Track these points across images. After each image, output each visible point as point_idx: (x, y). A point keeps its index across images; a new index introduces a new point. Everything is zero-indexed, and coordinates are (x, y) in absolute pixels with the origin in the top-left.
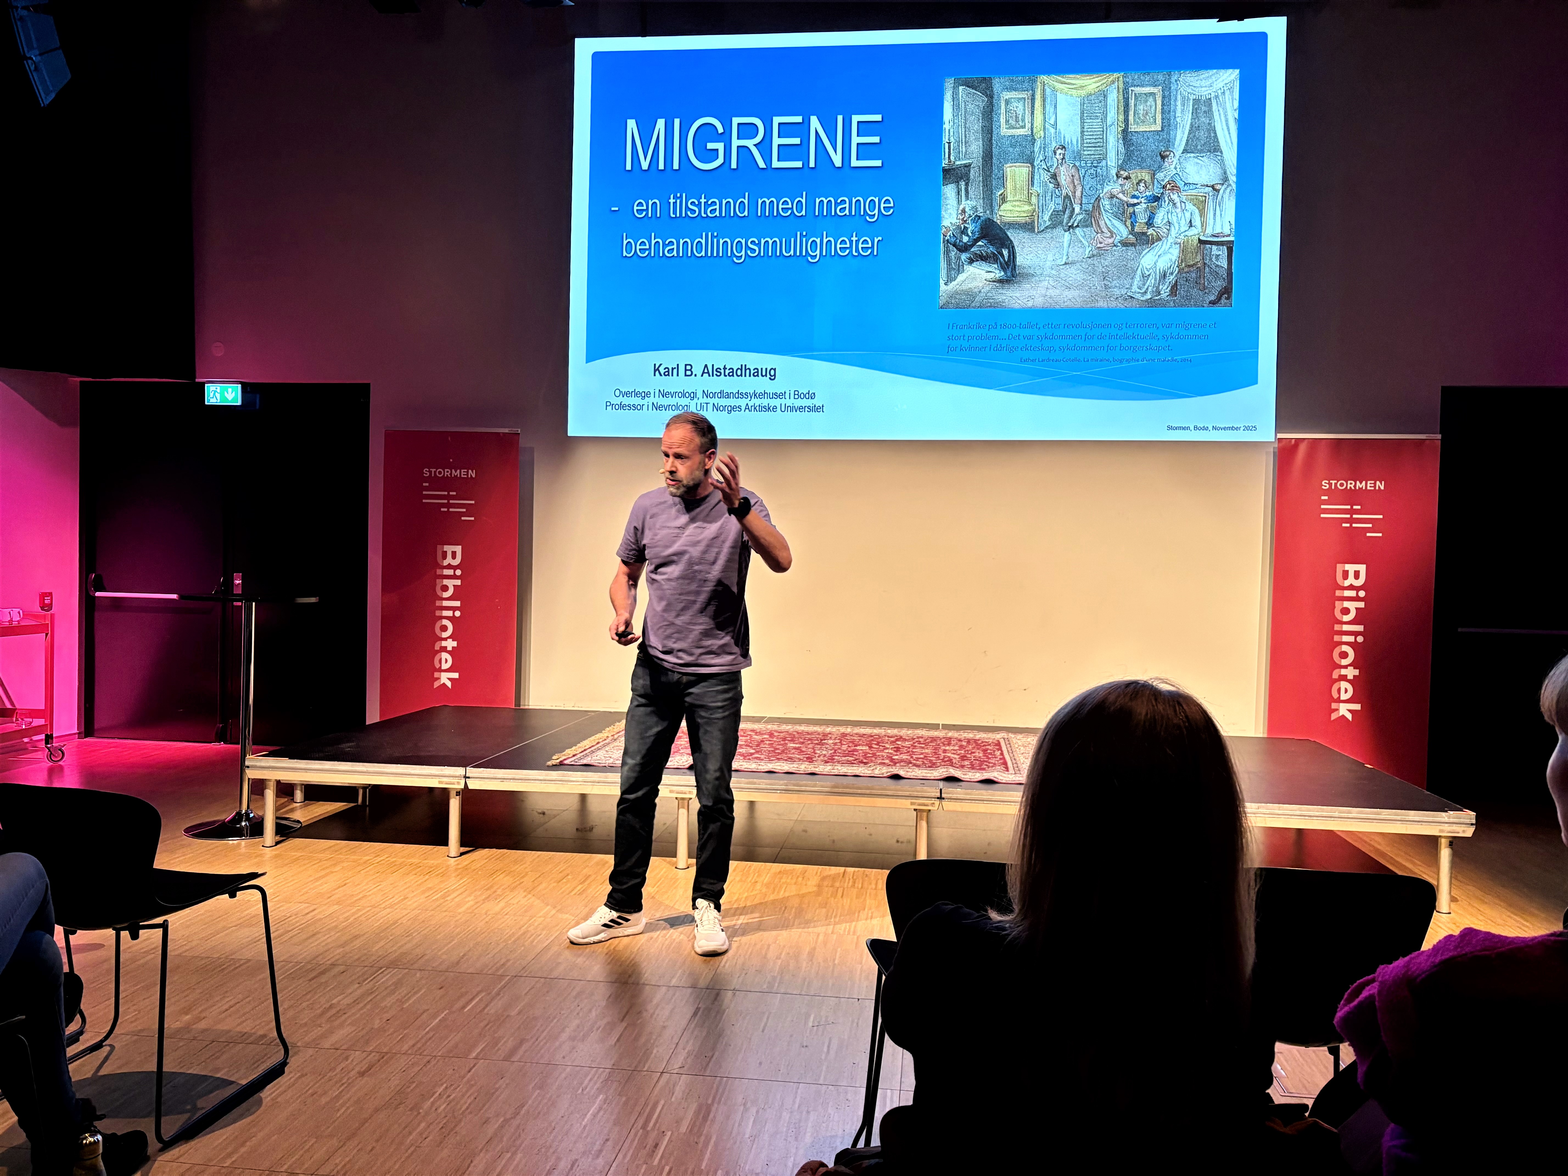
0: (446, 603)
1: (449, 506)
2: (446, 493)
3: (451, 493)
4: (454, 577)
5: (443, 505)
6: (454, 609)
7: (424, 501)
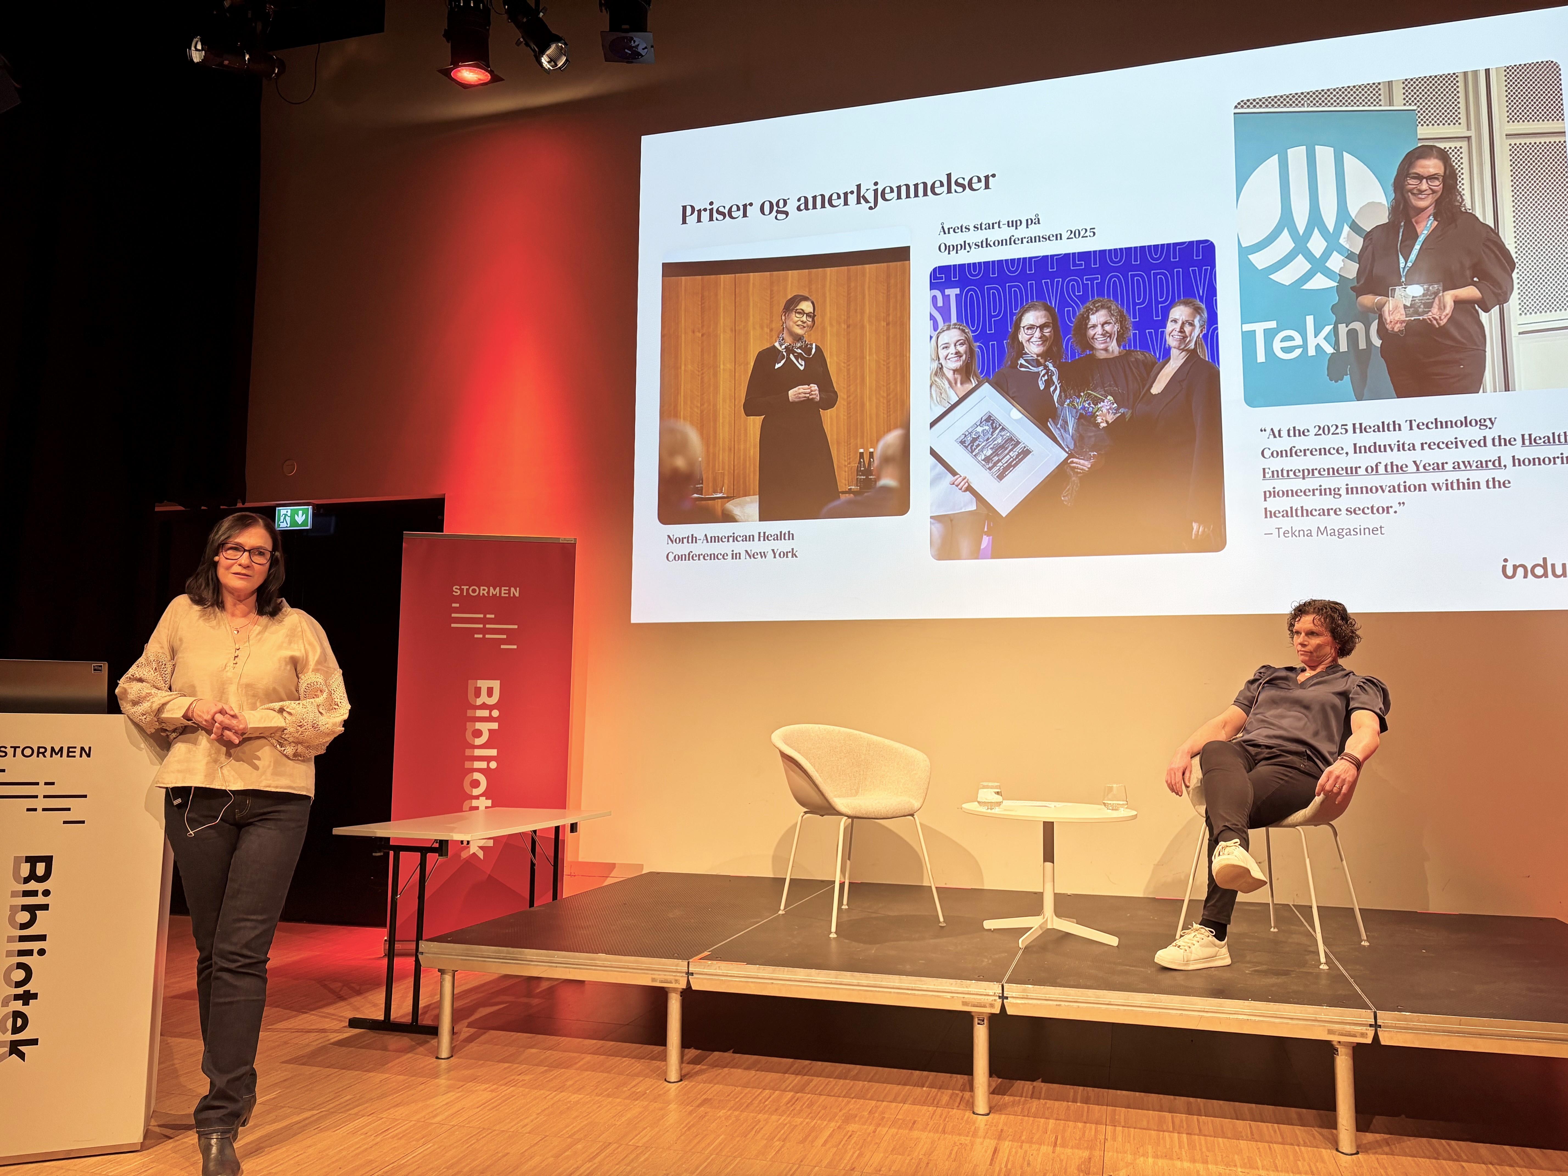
0: (478, 752)
1: (484, 631)
2: (482, 616)
3: (488, 616)
4: (490, 719)
5: (478, 631)
6: (488, 759)
7: (453, 625)
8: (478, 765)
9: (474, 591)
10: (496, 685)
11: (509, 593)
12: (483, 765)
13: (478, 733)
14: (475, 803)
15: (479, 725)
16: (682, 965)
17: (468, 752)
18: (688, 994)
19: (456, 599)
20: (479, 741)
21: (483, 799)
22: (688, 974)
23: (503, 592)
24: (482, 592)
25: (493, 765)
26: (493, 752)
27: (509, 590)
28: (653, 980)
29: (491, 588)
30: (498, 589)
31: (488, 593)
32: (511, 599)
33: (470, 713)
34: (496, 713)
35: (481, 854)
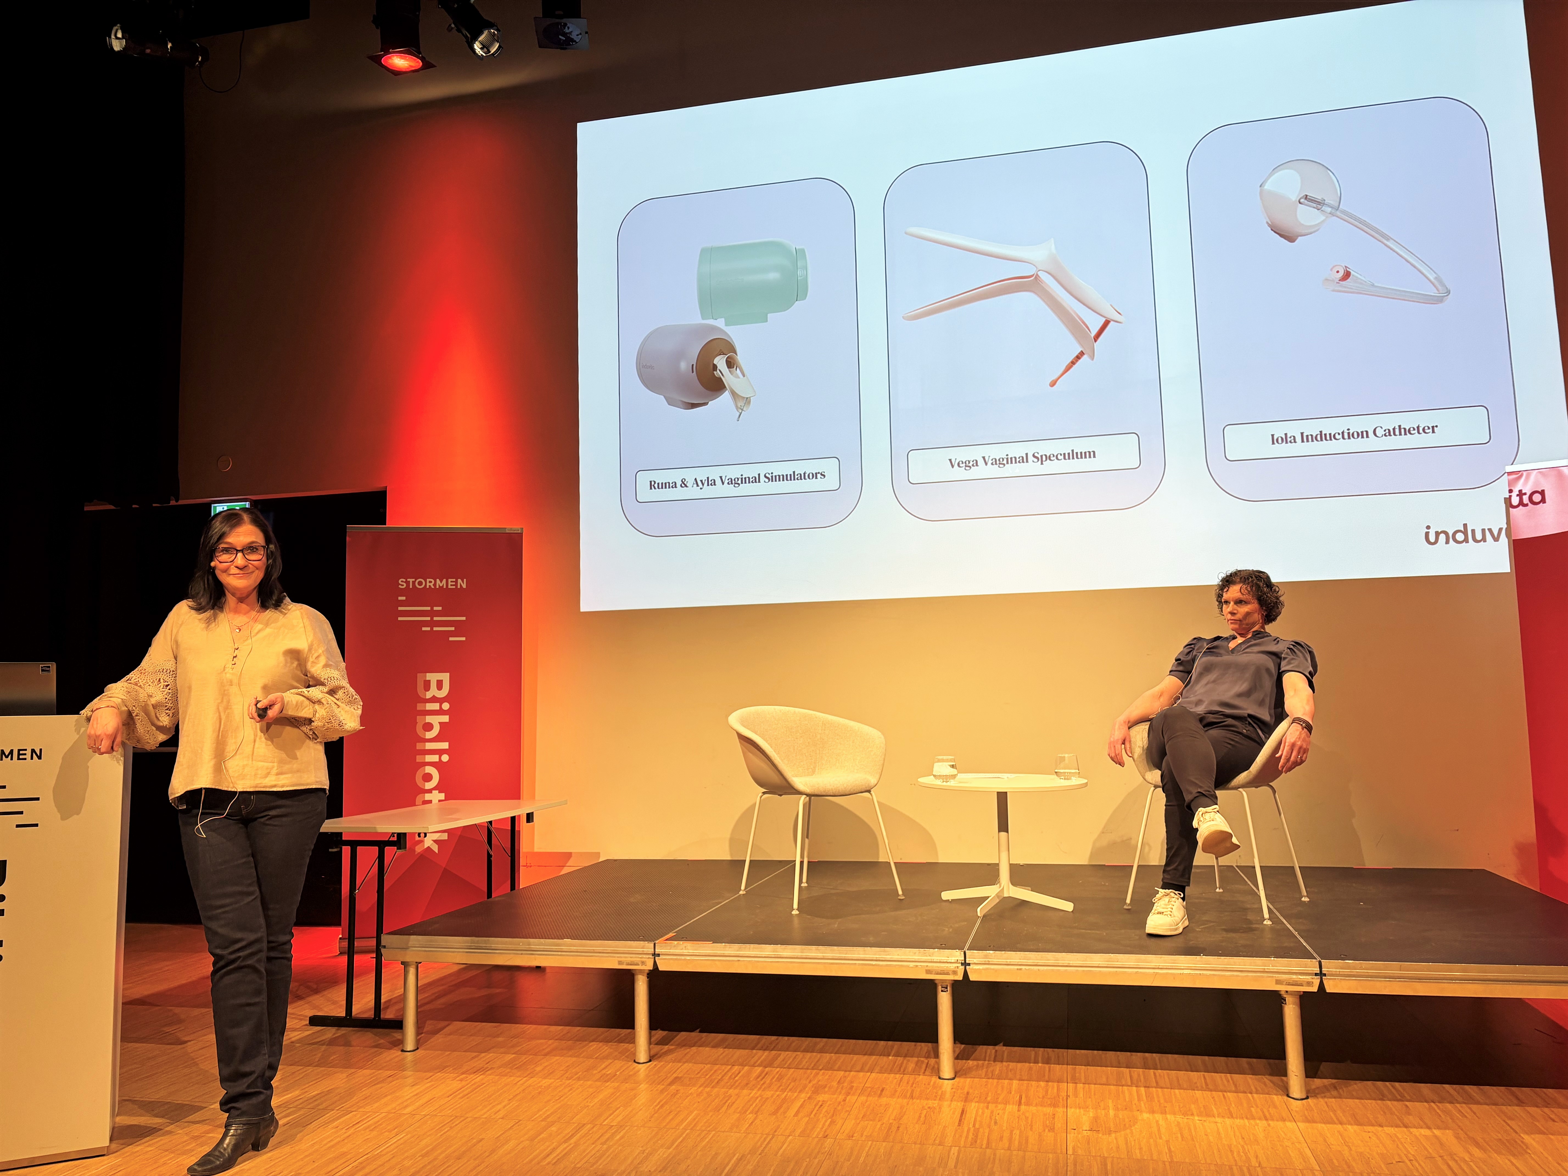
0: (429, 746)
1: (432, 624)
2: (429, 608)
3: (435, 608)
4: (441, 712)
5: (425, 624)
6: (440, 752)
7: (400, 619)
8: (430, 758)
9: (420, 583)
10: (445, 677)
11: (456, 585)
12: (435, 758)
13: (429, 727)
14: (428, 797)
15: (429, 719)
16: (648, 947)
17: (419, 746)
18: (655, 975)
19: (402, 592)
20: (429, 735)
21: (435, 792)
22: (655, 955)
23: (450, 583)
24: (428, 584)
25: (445, 758)
26: (445, 745)
27: (456, 582)
28: (620, 963)
29: (438, 580)
30: (444, 581)
31: (435, 585)
32: (458, 591)
33: (420, 707)
34: (446, 706)
35: (435, 848)
